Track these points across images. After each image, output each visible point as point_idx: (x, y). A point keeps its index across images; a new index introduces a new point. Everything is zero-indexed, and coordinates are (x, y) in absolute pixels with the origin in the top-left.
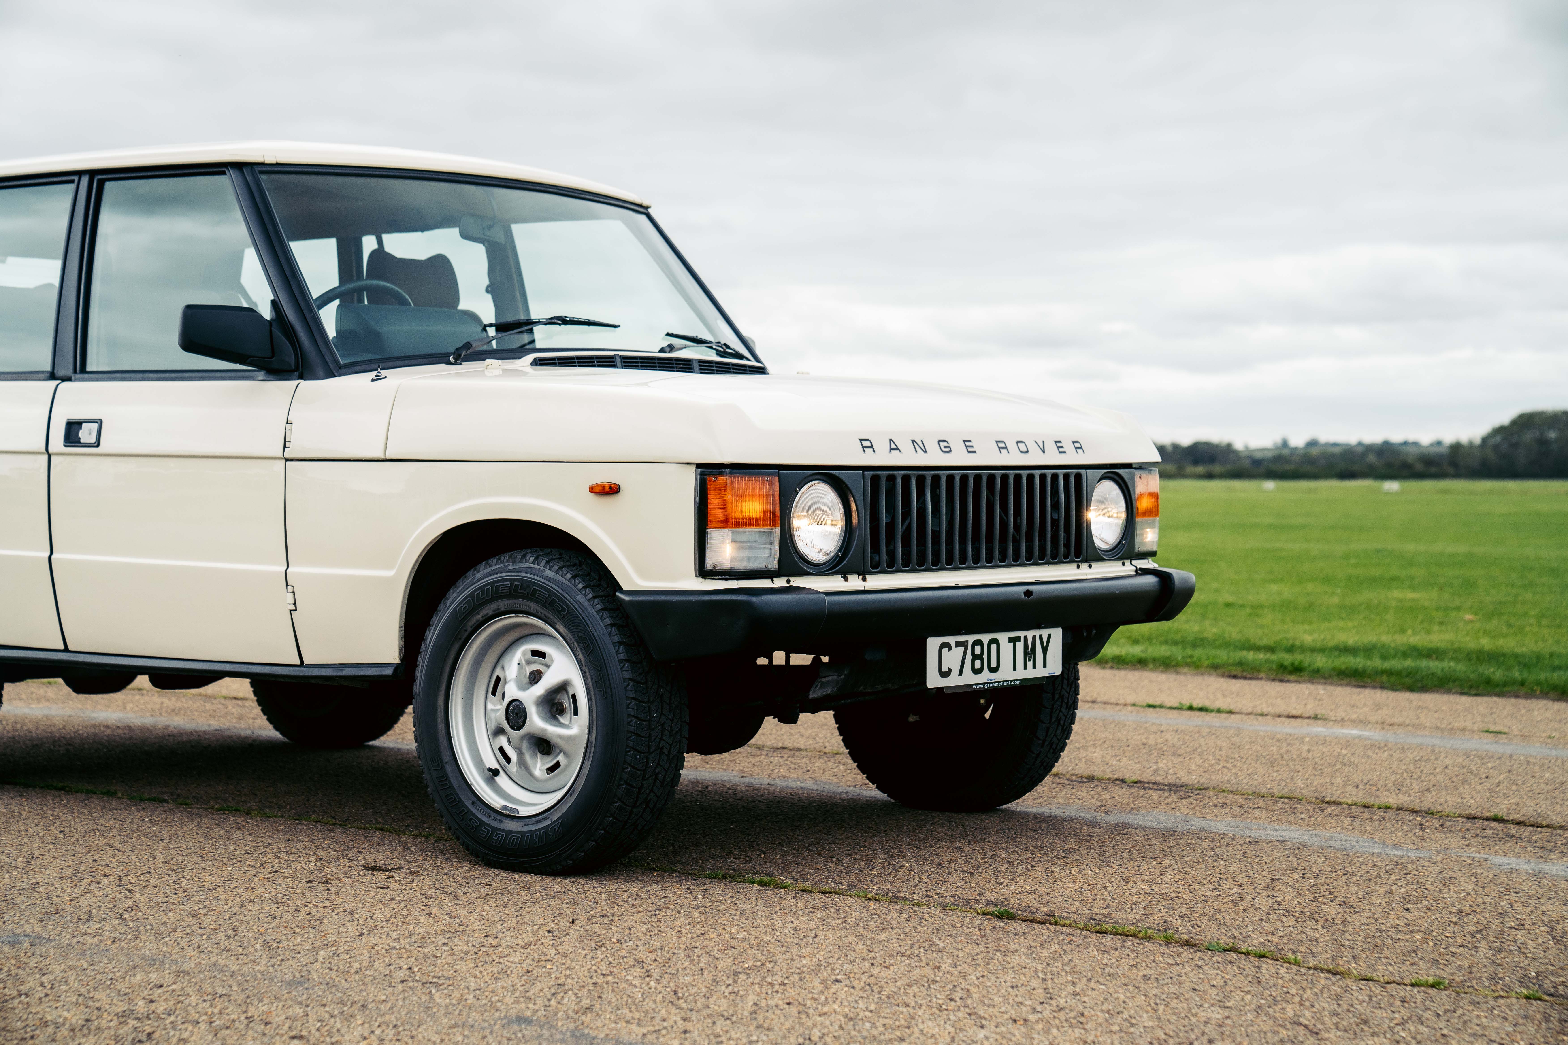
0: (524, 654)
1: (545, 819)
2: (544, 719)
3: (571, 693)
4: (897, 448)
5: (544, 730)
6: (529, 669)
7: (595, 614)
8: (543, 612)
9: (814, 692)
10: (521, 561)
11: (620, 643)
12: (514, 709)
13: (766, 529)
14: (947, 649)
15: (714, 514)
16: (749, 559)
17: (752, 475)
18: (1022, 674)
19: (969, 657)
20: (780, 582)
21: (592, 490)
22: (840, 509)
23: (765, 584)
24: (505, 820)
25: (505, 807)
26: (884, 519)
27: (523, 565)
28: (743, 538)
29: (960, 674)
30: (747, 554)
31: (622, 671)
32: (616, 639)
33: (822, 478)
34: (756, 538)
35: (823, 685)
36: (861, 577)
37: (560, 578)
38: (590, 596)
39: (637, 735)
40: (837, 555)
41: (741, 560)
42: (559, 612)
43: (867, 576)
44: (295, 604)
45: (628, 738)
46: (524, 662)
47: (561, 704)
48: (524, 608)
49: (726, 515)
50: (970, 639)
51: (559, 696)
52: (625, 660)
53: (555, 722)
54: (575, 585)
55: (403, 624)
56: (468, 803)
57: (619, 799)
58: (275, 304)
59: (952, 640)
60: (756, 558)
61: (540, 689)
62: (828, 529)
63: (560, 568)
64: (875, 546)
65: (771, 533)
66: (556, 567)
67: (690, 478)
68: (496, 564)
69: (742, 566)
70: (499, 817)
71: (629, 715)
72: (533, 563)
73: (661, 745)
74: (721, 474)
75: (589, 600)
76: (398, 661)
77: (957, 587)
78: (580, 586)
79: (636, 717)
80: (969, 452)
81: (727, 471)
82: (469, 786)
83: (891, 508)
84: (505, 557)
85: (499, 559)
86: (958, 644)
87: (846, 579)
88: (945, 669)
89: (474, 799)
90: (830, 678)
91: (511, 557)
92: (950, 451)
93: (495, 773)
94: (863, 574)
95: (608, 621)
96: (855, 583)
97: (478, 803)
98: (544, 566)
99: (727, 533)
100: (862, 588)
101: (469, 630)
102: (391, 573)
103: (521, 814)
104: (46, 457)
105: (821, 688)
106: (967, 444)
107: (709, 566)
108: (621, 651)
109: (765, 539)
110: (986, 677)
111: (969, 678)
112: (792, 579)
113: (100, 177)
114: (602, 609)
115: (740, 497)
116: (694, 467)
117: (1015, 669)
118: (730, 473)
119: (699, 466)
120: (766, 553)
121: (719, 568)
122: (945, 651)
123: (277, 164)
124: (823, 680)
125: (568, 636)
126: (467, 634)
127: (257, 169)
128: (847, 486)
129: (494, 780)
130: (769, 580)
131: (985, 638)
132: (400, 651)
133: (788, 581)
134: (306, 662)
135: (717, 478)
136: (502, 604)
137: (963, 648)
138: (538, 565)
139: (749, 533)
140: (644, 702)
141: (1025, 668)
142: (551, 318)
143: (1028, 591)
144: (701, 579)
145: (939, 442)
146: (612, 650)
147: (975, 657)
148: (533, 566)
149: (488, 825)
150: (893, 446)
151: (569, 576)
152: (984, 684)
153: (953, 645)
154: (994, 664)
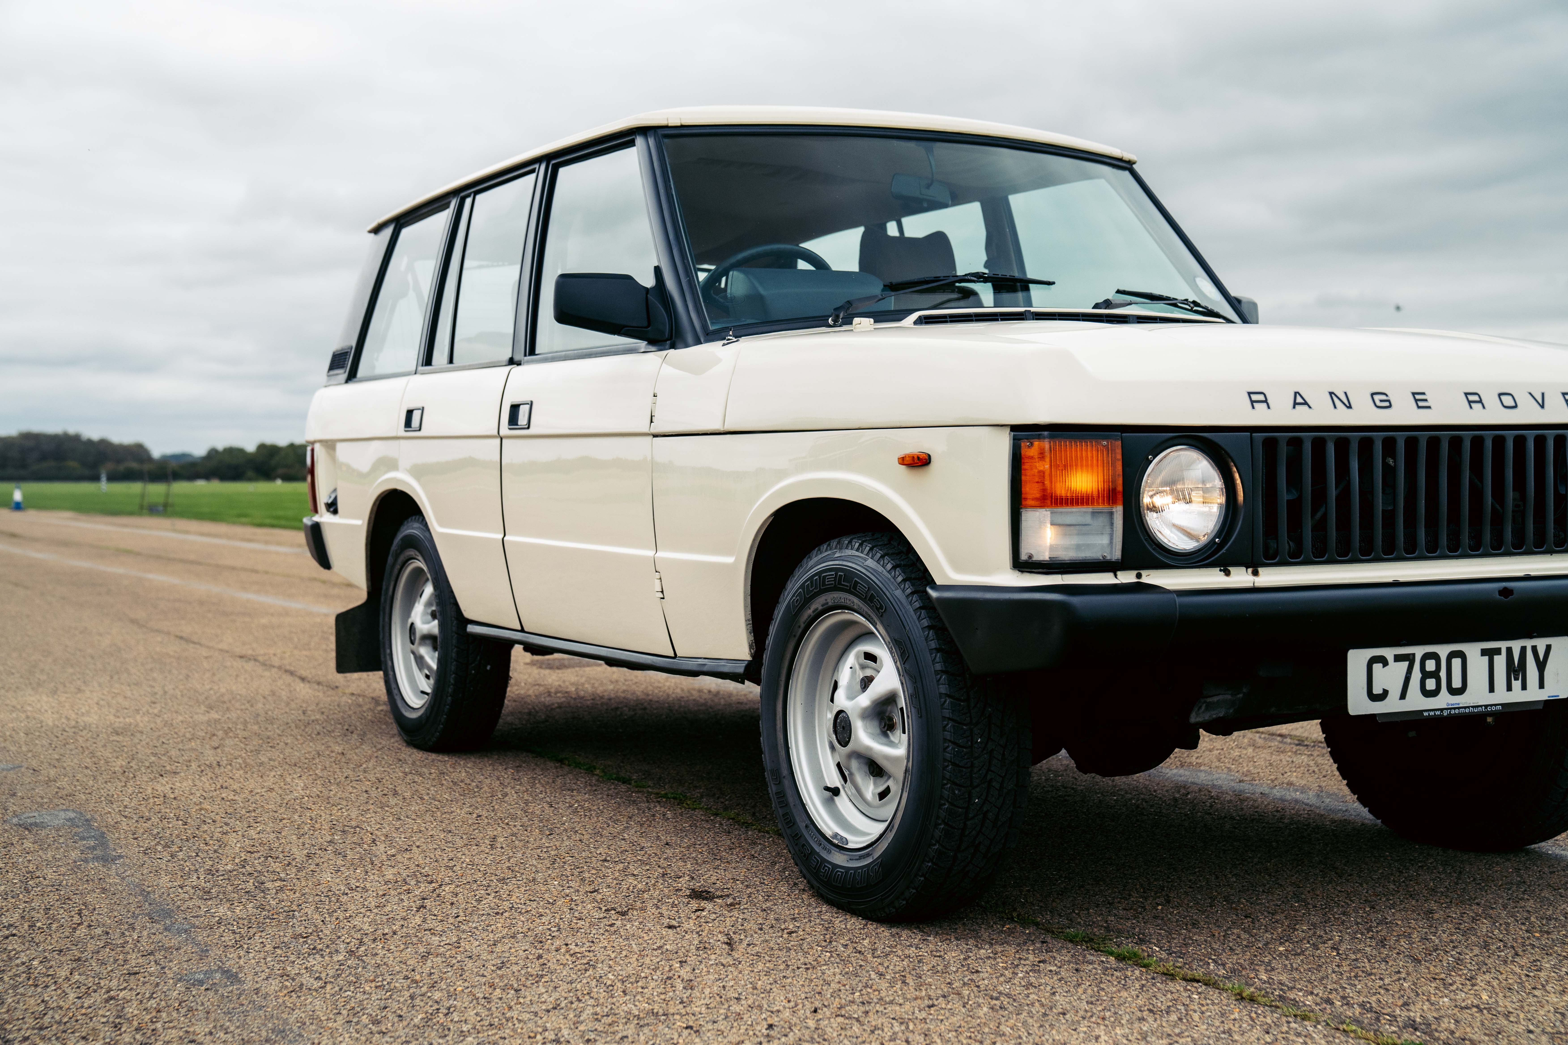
0: (857, 657)
1: (868, 855)
2: (872, 736)
3: (899, 707)
4: (1306, 403)
5: (869, 749)
6: (861, 675)
7: (912, 613)
8: (865, 608)
9: (1197, 715)
10: (847, 548)
11: (938, 650)
12: (841, 721)
13: (1105, 508)
14: (1381, 665)
15: (1030, 490)
16: (1078, 547)
17: (1081, 438)
18: (1502, 696)
19: (1416, 675)
20: (1127, 577)
21: (903, 461)
22: (1217, 482)
23: (1105, 579)
24: (834, 850)
25: (836, 835)
26: (1284, 495)
27: (849, 552)
28: (1069, 520)
29: (1403, 696)
30: (1075, 540)
31: (938, 685)
32: (933, 644)
33: (1190, 442)
34: (1088, 519)
35: (1210, 707)
36: (1250, 570)
37: (880, 569)
38: (909, 591)
39: (954, 764)
40: (1212, 541)
41: (1067, 549)
42: (878, 609)
43: (1260, 570)
44: (662, 592)
45: (945, 768)
46: (857, 667)
47: (891, 719)
48: (848, 603)
49: (1044, 490)
50: (1419, 651)
51: (889, 708)
52: (942, 671)
53: (884, 740)
54: (895, 578)
55: (750, 617)
56: (802, 825)
57: (938, 842)
58: (658, 271)
59: (1389, 653)
60: (1088, 546)
61: (865, 700)
62: (1196, 507)
63: (882, 557)
64: (1271, 529)
65: (1111, 514)
66: (879, 555)
67: (1003, 443)
68: (826, 551)
69: (1067, 555)
70: (829, 846)
71: (945, 740)
72: (857, 550)
73: (989, 777)
74: (1039, 437)
75: (907, 596)
76: (749, 658)
77: (1396, 584)
78: (900, 579)
79: (954, 743)
80: (1419, 407)
81: (1046, 433)
82: (804, 806)
83: (1295, 479)
84: (834, 543)
85: (829, 545)
86: (1398, 658)
87: (1228, 573)
88: (1377, 690)
89: (808, 822)
90: (1221, 697)
91: (839, 543)
92: (1390, 406)
93: (835, 792)
94: (1254, 566)
95: (925, 623)
96: (1240, 578)
97: (811, 826)
98: (867, 554)
99: (1044, 514)
100: (1250, 585)
101: (803, 626)
102: (730, 560)
103: (850, 846)
104: (499, 440)
105: (1207, 709)
106: (1418, 397)
107: (1024, 557)
108: (937, 659)
109: (1102, 520)
110: (1444, 701)
111: (1416, 702)
112: (1144, 573)
113: (554, 162)
114: (920, 608)
115: (1067, 467)
116: (1008, 430)
117: (1492, 689)
118: (1051, 437)
119: (1014, 428)
120: (1105, 540)
121: (1035, 558)
122: (1377, 667)
123: (682, 126)
124: (1209, 700)
125: (888, 639)
126: (800, 630)
127: (660, 132)
128: (1226, 452)
129: (833, 800)
130: (1111, 575)
131: (1443, 651)
132: (751, 647)
133: (1139, 576)
134: (678, 655)
135: (1032, 444)
136: (830, 598)
137: (1407, 663)
138: (862, 552)
139: (1074, 514)
140: (965, 725)
141: (1509, 688)
142: (966, 275)
143: (1505, 589)
144: (1017, 573)
145: (1372, 395)
146: (929, 658)
147: (1426, 675)
148: (857, 553)
149: (818, 854)
150: (1299, 400)
151: (889, 566)
152: (1442, 710)
153: (1390, 659)
154: (1457, 683)
